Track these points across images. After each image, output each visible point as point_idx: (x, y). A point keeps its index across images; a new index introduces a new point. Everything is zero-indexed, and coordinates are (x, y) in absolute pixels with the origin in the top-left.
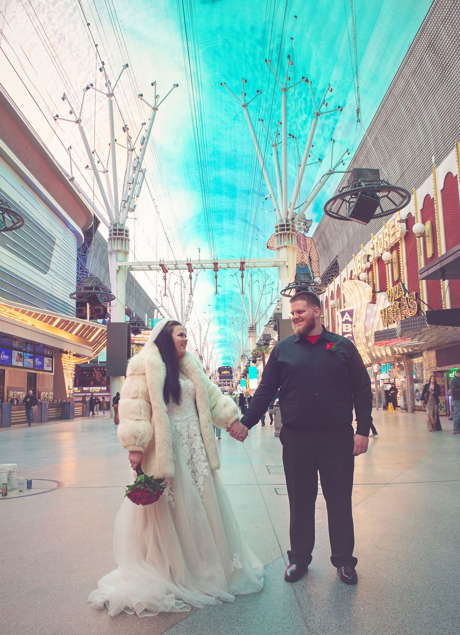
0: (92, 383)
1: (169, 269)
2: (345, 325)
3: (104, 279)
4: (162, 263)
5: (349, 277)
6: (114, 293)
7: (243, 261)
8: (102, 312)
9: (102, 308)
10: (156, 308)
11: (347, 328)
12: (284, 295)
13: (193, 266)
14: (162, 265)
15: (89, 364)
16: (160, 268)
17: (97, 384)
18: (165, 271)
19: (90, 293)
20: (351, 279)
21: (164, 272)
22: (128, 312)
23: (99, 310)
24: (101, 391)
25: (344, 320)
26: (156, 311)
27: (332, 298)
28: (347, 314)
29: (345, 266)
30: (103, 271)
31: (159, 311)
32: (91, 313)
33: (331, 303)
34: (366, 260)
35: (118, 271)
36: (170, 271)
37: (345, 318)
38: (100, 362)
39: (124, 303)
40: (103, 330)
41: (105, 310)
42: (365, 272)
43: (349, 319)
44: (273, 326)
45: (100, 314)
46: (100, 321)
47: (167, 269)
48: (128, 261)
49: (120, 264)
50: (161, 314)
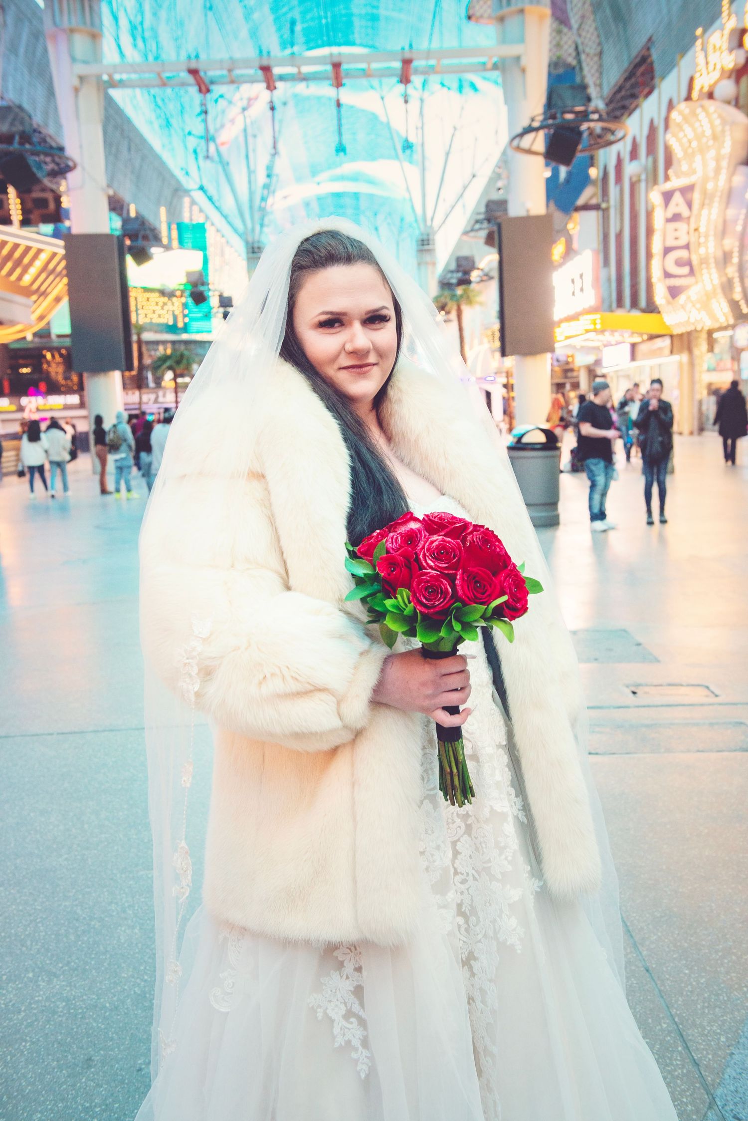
0: (43, 386)
1: (212, 83)
2: (672, 226)
3: (46, 114)
4: (193, 66)
5: (684, 93)
6: (72, 151)
7: (407, 56)
8: (52, 206)
9: (49, 196)
10: (187, 192)
11: (677, 234)
12: (518, 149)
13: (277, 71)
14: (194, 72)
15: (32, 342)
16: (190, 79)
17: (54, 389)
18: (204, 88)
19: (7, 153)
20: (688, 98)
21: (200, 91)
22: (116, 205)
23: (43, 203)
24: (67, 407)
25: (669, 215)
26: (186, 201)
27: (634, 155)
28: (677, 198)
29: (671, 65)
30: (40, 93)
31: (193, 203)
32: (25, 211)
33: (631, 169)
34: (735, 42)
35: (77, 90)
36: (217, 90)
37: (672, 209)
38: (59, 336)
39: (103, 180)
40: (54, 255)
41: (58, 199)
42: (729, 77)
43: (684, 210)
44: (483, 234)
45: (45, 211)
46: (48, 228)
47: (207, 81)
48: (101, 62)
49: (80, 69)
50: (201, 211)
